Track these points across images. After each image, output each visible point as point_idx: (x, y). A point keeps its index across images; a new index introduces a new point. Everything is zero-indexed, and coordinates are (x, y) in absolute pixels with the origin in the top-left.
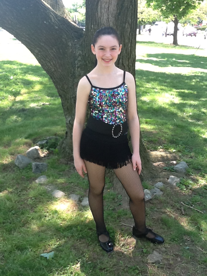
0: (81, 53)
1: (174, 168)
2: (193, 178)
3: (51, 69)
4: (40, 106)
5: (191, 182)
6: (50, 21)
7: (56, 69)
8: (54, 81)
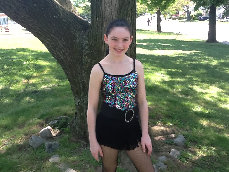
0: (88, 43)
1: (173, 141)
2: (191, 150)
3: (61, 57)
4: (50, 88)
5: (190, 154)
6: (59, 15)
7: (65, 57)
8: (63, 67)
